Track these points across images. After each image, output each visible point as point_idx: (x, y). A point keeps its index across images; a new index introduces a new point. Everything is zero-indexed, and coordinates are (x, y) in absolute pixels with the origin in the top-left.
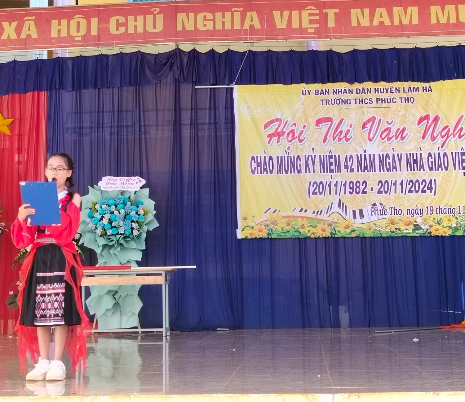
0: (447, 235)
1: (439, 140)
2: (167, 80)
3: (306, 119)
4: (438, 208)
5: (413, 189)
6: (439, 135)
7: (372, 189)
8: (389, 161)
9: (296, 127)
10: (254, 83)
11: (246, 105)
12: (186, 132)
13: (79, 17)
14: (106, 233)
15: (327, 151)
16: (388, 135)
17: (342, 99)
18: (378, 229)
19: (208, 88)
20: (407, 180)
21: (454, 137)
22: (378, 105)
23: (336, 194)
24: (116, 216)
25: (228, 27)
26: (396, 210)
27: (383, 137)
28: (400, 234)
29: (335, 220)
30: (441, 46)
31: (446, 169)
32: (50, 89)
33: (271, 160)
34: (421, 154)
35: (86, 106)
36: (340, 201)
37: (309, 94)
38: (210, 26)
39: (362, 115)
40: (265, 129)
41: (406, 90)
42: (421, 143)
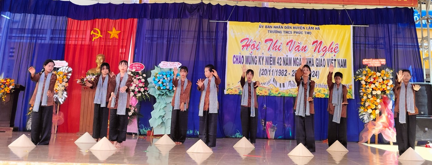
0: (323, 97)
1: (322, 53)
2: (195, 16)
3: (260, 39)
4: (320, 84)
6: (322, 50)
7: (289, 74)
8: (298, 61)
9: (255, 42)
10: (237, 21)
11: (233, 31)
14: (160, 88)
15: (270, 55)
16: (298, 49)
17: (278, 31)
18: (291, 93)
19: (215, 22)
21: (329, 51)
22: (294, 35)
23: (273, 75)
24: (166, 80)
27: (296, 50)
29: (271, 88)
30: (325, 9)
31: (324, 66)
32: (139, 17)
33: (243, 58)
34: (313, 59)
35: (156, 27)
36: (274, 79)
37: (263, 27)
39: (287, 39)
40: (241, 42)
41: (308, 28)
42: (313, 54)
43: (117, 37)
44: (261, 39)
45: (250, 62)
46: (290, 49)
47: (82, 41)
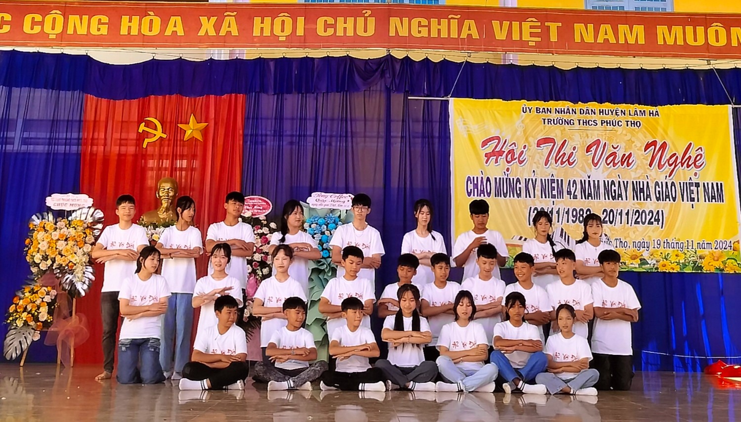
0: (675, 271)
1: (667, 169)
2: (377, 87)
4: (666, 241)
5: (639, 220)
6: (667, 163)
8: (615, 188)
9: (515, 146)
10: (471, 97)
11: (463, 119)
12: (396, 146)
13: (284, 16)
15: (550, 174)
16: (613, 160)
17: (565, 120)
19: (421, 99)
20: (633, 210)
21: (682, 166)
22: (603, 128)
23: (558, 221)
25: (444, 35)
26: (622, 242)
27: (608, 162)
28: (625, 269)
30: (668, 69)
31: (674, 200)
32: (247, 91)
33: (488, 182)
34: (648, 183)
35: (288, 113)
36: (562, 230)
37: (530, 112)
38: (424, 33)
39: (586, 137)
40: (482, 147)
41: (632, 113)
42: (647, 170)
43: (200, 137)
44: (527, 139)
45: (505, 191)
46: (596, 162)
47: (120, 145)
